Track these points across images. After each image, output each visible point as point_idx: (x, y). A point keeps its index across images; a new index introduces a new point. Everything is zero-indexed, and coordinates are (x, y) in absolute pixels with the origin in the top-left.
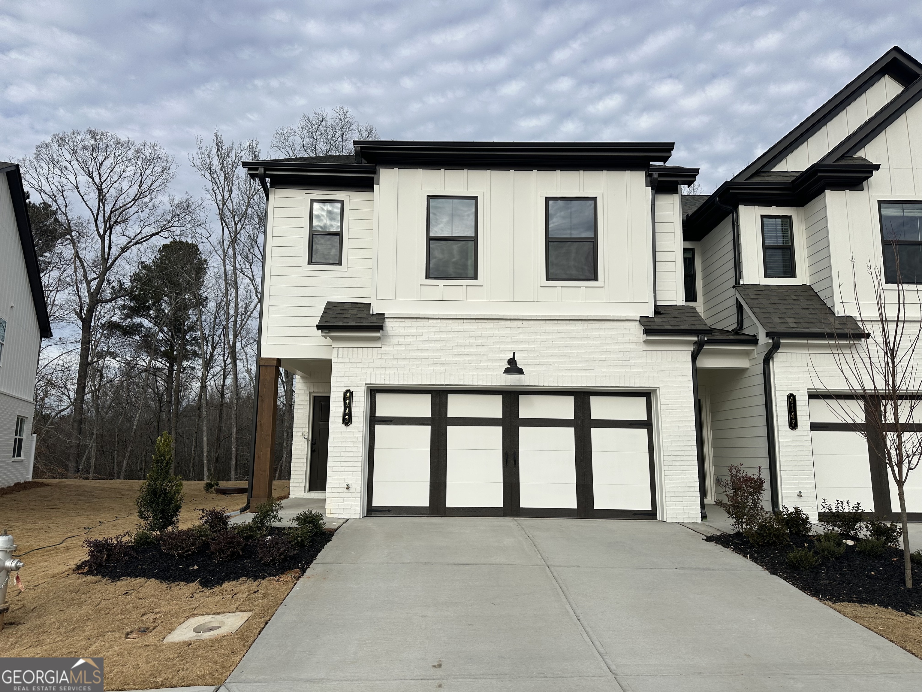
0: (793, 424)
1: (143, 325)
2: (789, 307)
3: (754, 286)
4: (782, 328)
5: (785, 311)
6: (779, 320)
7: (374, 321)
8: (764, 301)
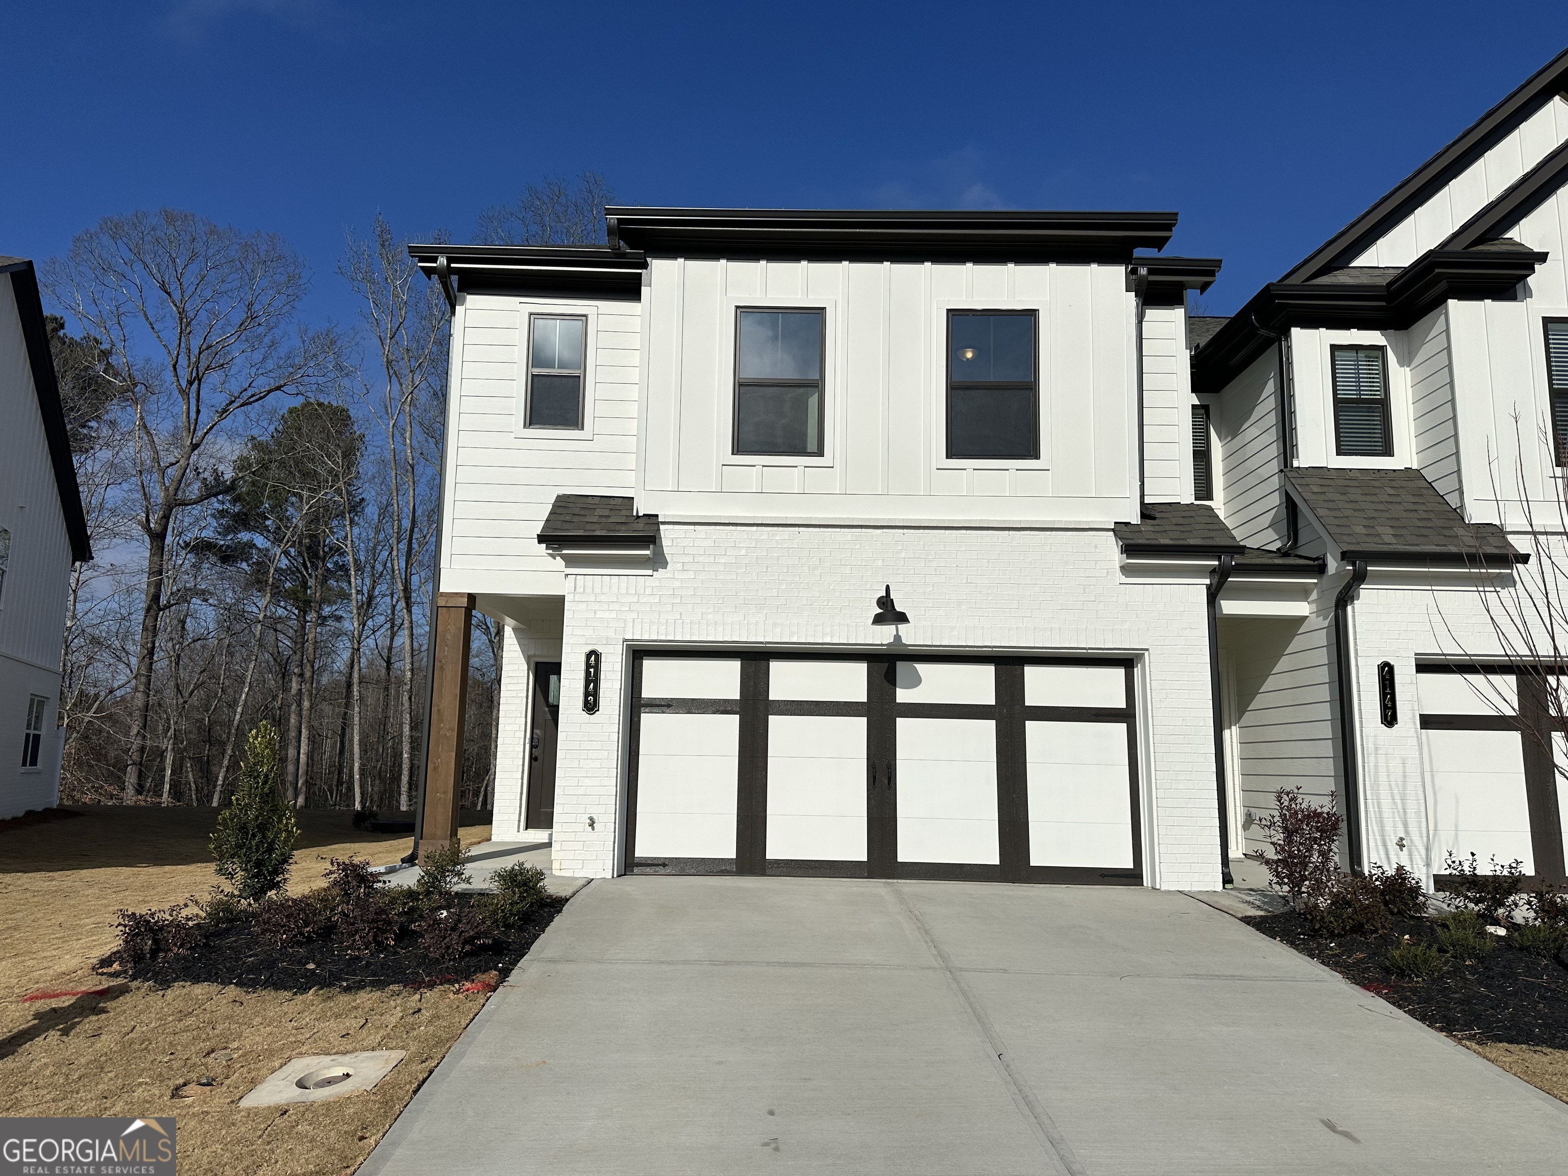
0: (1389, 717)
1: (254, 545)
2: (1381, 507)
3: (1316, 470)
4: (1370, 545)
5: (1375, 514)
6: (1364, 531)
7: (640, 530)
8: (1336, 497)
